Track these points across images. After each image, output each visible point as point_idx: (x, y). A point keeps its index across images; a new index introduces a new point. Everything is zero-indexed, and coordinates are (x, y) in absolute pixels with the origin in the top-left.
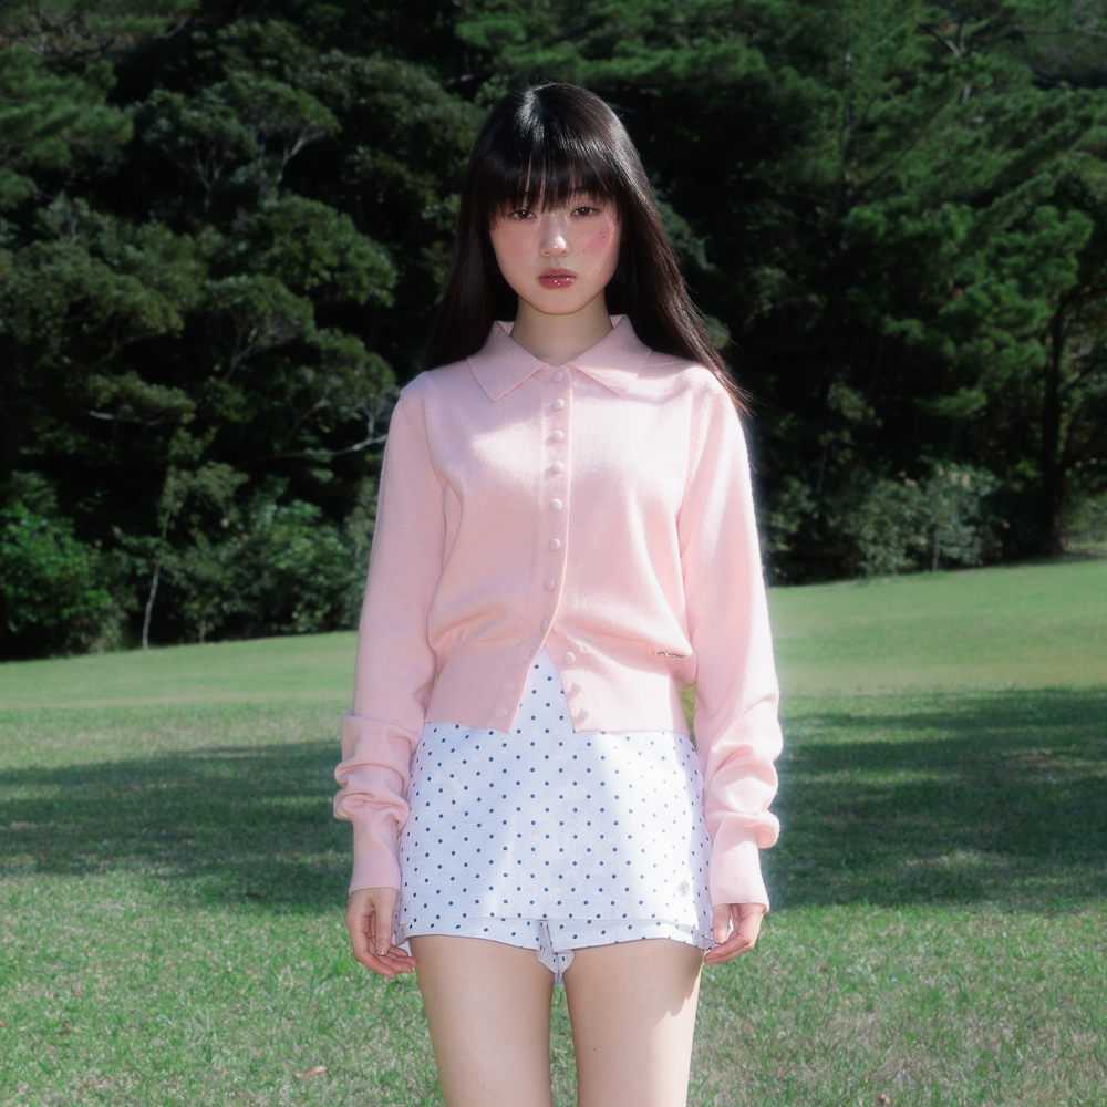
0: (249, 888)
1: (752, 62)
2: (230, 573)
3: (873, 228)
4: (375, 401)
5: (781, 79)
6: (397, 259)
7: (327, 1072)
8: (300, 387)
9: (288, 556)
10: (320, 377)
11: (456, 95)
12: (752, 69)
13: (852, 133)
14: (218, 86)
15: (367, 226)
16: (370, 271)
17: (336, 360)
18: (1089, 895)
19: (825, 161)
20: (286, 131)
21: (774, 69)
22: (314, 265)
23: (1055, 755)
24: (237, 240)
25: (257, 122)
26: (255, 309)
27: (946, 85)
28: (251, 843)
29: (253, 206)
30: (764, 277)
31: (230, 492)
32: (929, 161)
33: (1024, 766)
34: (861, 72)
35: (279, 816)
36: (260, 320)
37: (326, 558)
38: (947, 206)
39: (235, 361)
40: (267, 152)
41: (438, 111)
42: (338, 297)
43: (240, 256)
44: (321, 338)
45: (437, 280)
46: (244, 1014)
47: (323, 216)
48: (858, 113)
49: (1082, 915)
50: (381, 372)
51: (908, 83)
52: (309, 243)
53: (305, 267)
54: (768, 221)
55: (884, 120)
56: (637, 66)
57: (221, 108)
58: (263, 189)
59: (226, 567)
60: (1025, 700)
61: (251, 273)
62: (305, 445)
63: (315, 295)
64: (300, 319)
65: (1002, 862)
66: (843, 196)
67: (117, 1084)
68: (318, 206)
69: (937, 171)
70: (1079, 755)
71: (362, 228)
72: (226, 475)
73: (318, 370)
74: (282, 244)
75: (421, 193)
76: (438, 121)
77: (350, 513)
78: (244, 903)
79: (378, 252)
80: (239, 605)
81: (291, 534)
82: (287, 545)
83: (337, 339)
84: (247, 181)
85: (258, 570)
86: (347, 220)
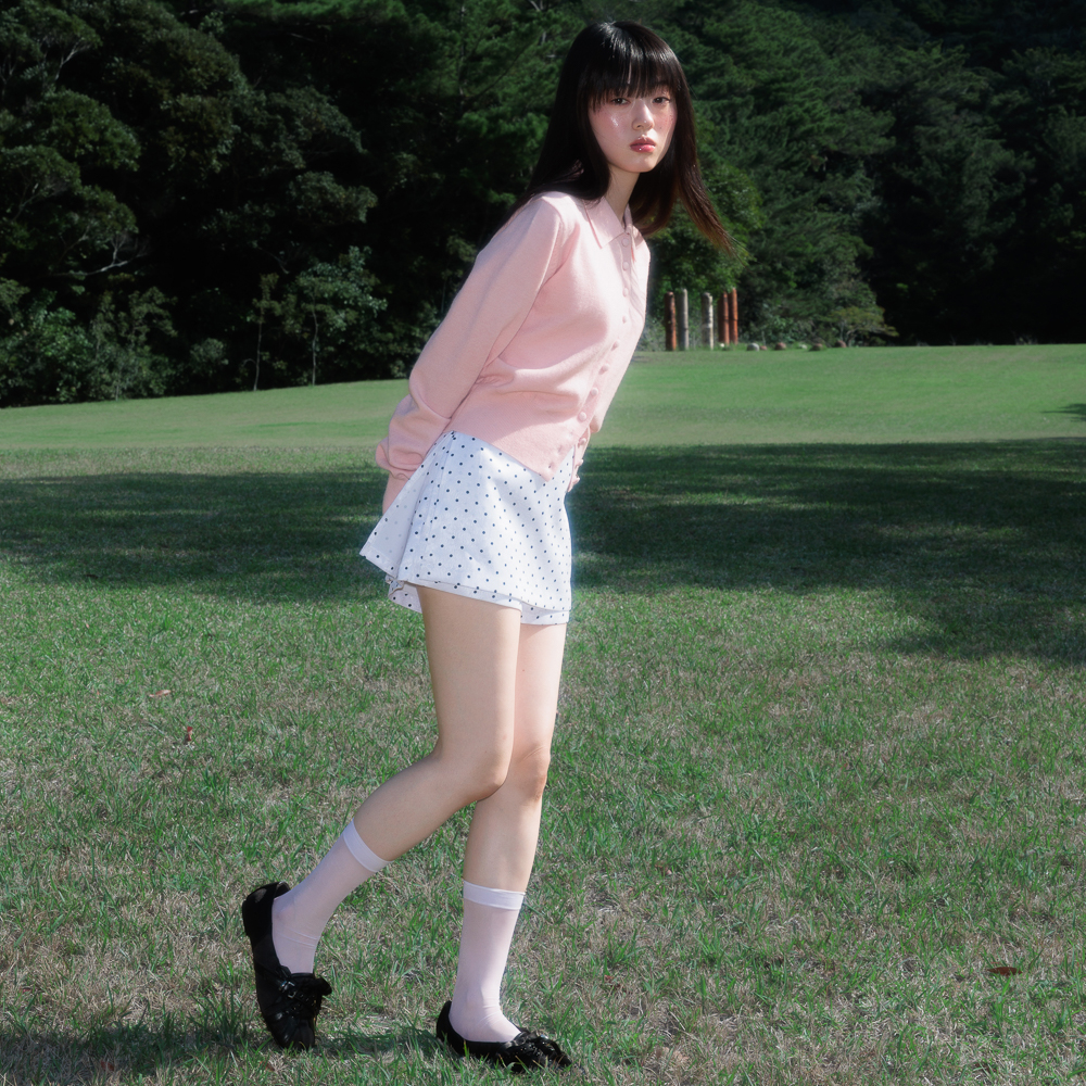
0: (88, 572)
1: (396, 9)
2: (14, 358)
3: (479, 128)
4: (120, 236)
5: (416, 22)
6: (141, 138)
7: (171, 693)
8: (69, 226)
9: (53, 348)
10: (84, 219)
11: (186, 23)
12: (396, 14)
13: (465, 61)
14: (13, 10)
15: (120, 113)
16: (122, 146)
17: (96, 208)
18: (673, 582)
19: (446, 81)
20: (63, 43)
21: (412, 15)
22: (81, 140)
23: (633, 491)
24: (25, 120)
25: (41, 37)
26: (38, 169)
27: (531, 31)
28: (83, 541)
29: (38, 97)
30: (403, 159)
31: (15, 300)
32: (518, 83)
33: (614, 497)
34: (472, 19)
35: (99, 523)
36: (41, 178)
37: (77, 349)
38: (530, 115)
39: (22, 206)
40: (48, 59)
41: (173, 34)
42: (98, 163)
43: (26, 131)
44: (85, 191)
45: (170, 154)
46: (103, 655)
47: (89, 105)
48: (470, 48)
49: (671, 595)
50: (126, 216)
51: (505, 28)
52: (78, 124)
53: (75, 141)
54: (405, 121)
55: (487, 53)
56: (315, 9)
57: (15, 25)
58: (45, 84)
59: (11, 354)
60: (601, 454)
61: (35, 144)
62: (70, 268)
63: (81, 161)
64: (70, 177)
65: (613, 560)
66: (457, 105)
67: (21, 701)
68: (85, 98)
69: (523, 90)
70: (651, 491)
71: (115, 115)
72: (13, 288)
73: (81, 215)
74: (58, 124)
75: (160, 91)
76: (173, 41)
77: (94, 318)
78: (87, 581)
79: (128, 132)
80: (20, 382)
81: (56, 332)
82: (53, 339)
83: (97, 193)
84: (33, 78)
85: (33, 356)
86: (106, 109)
